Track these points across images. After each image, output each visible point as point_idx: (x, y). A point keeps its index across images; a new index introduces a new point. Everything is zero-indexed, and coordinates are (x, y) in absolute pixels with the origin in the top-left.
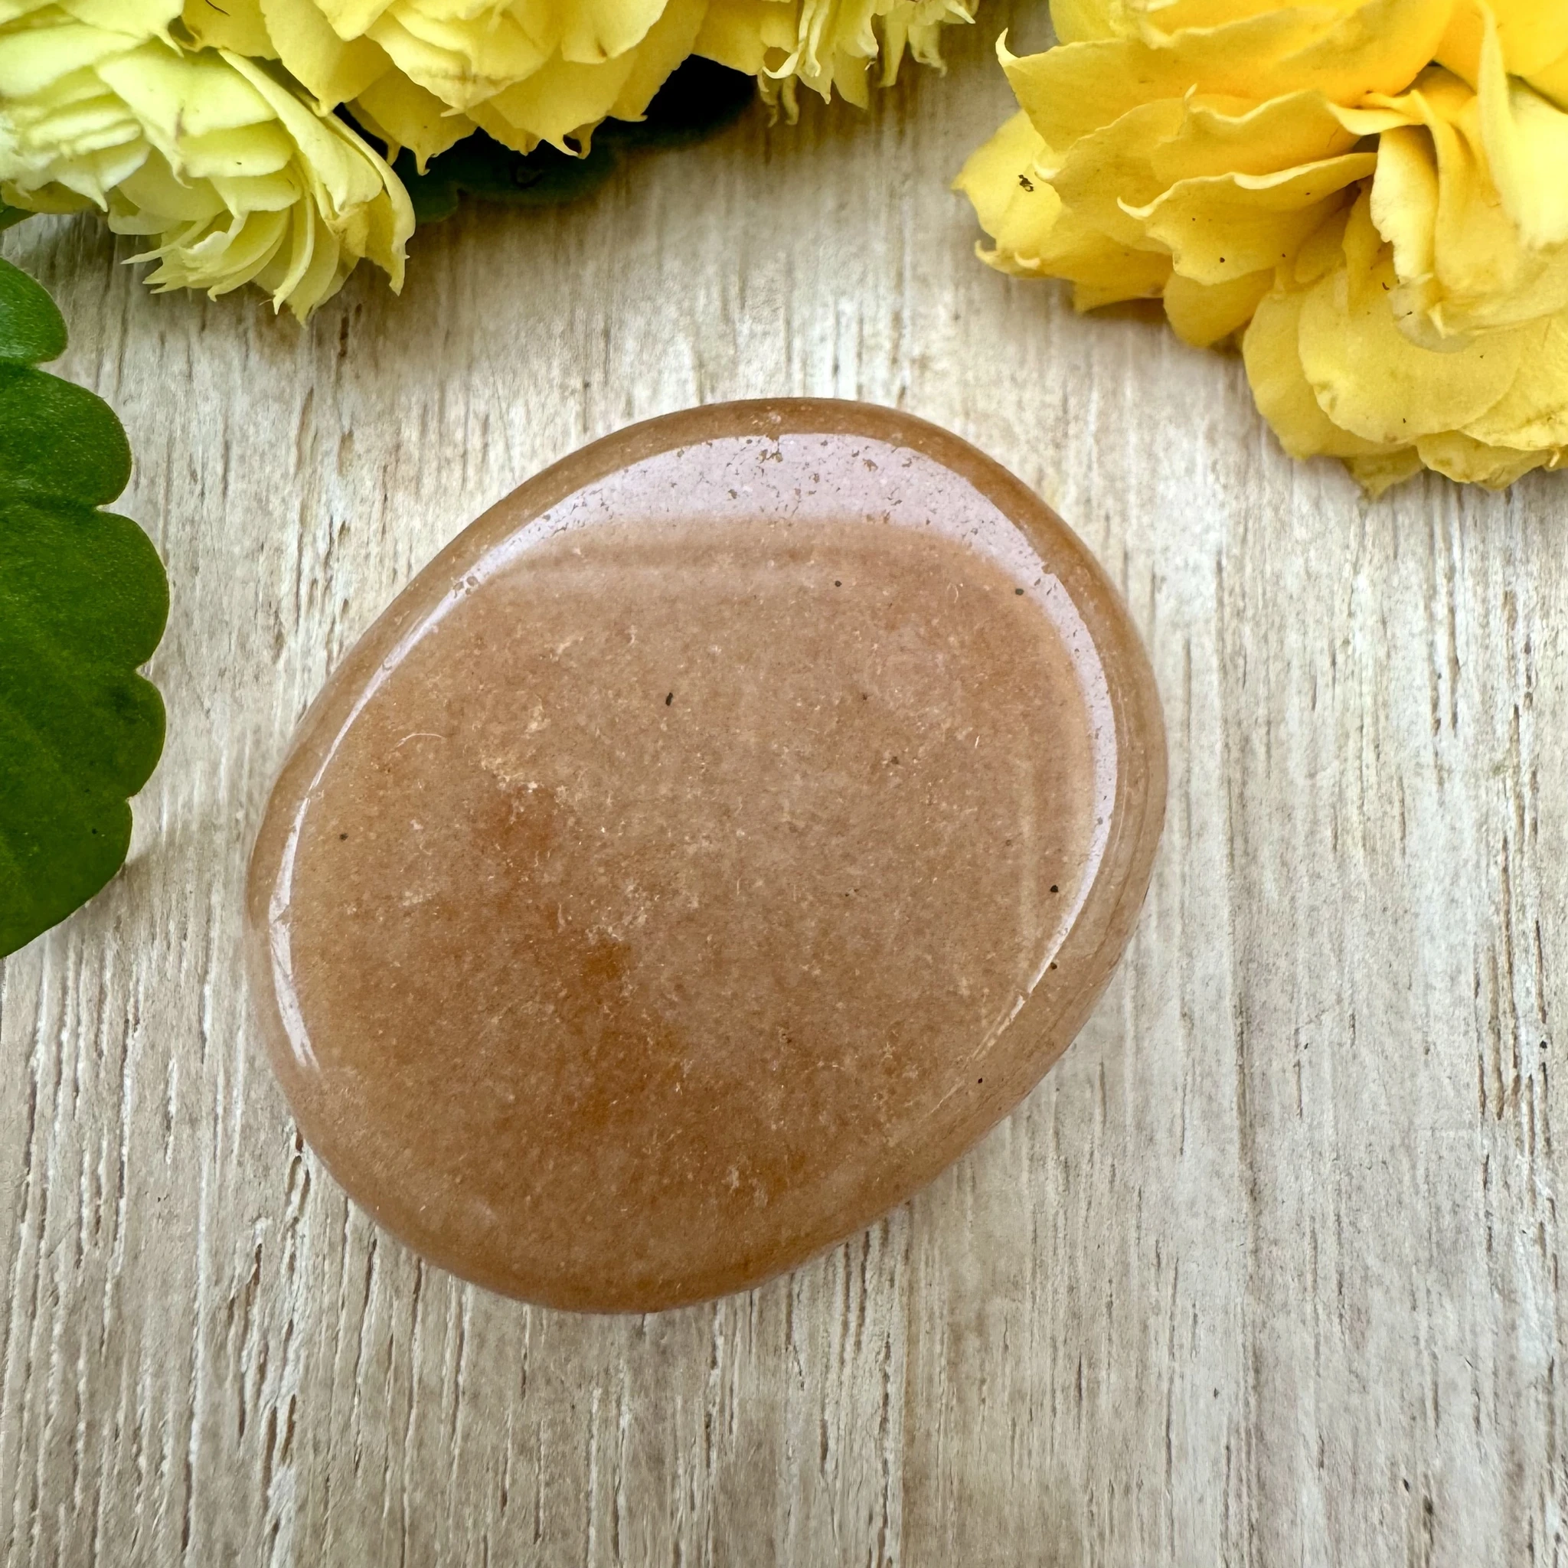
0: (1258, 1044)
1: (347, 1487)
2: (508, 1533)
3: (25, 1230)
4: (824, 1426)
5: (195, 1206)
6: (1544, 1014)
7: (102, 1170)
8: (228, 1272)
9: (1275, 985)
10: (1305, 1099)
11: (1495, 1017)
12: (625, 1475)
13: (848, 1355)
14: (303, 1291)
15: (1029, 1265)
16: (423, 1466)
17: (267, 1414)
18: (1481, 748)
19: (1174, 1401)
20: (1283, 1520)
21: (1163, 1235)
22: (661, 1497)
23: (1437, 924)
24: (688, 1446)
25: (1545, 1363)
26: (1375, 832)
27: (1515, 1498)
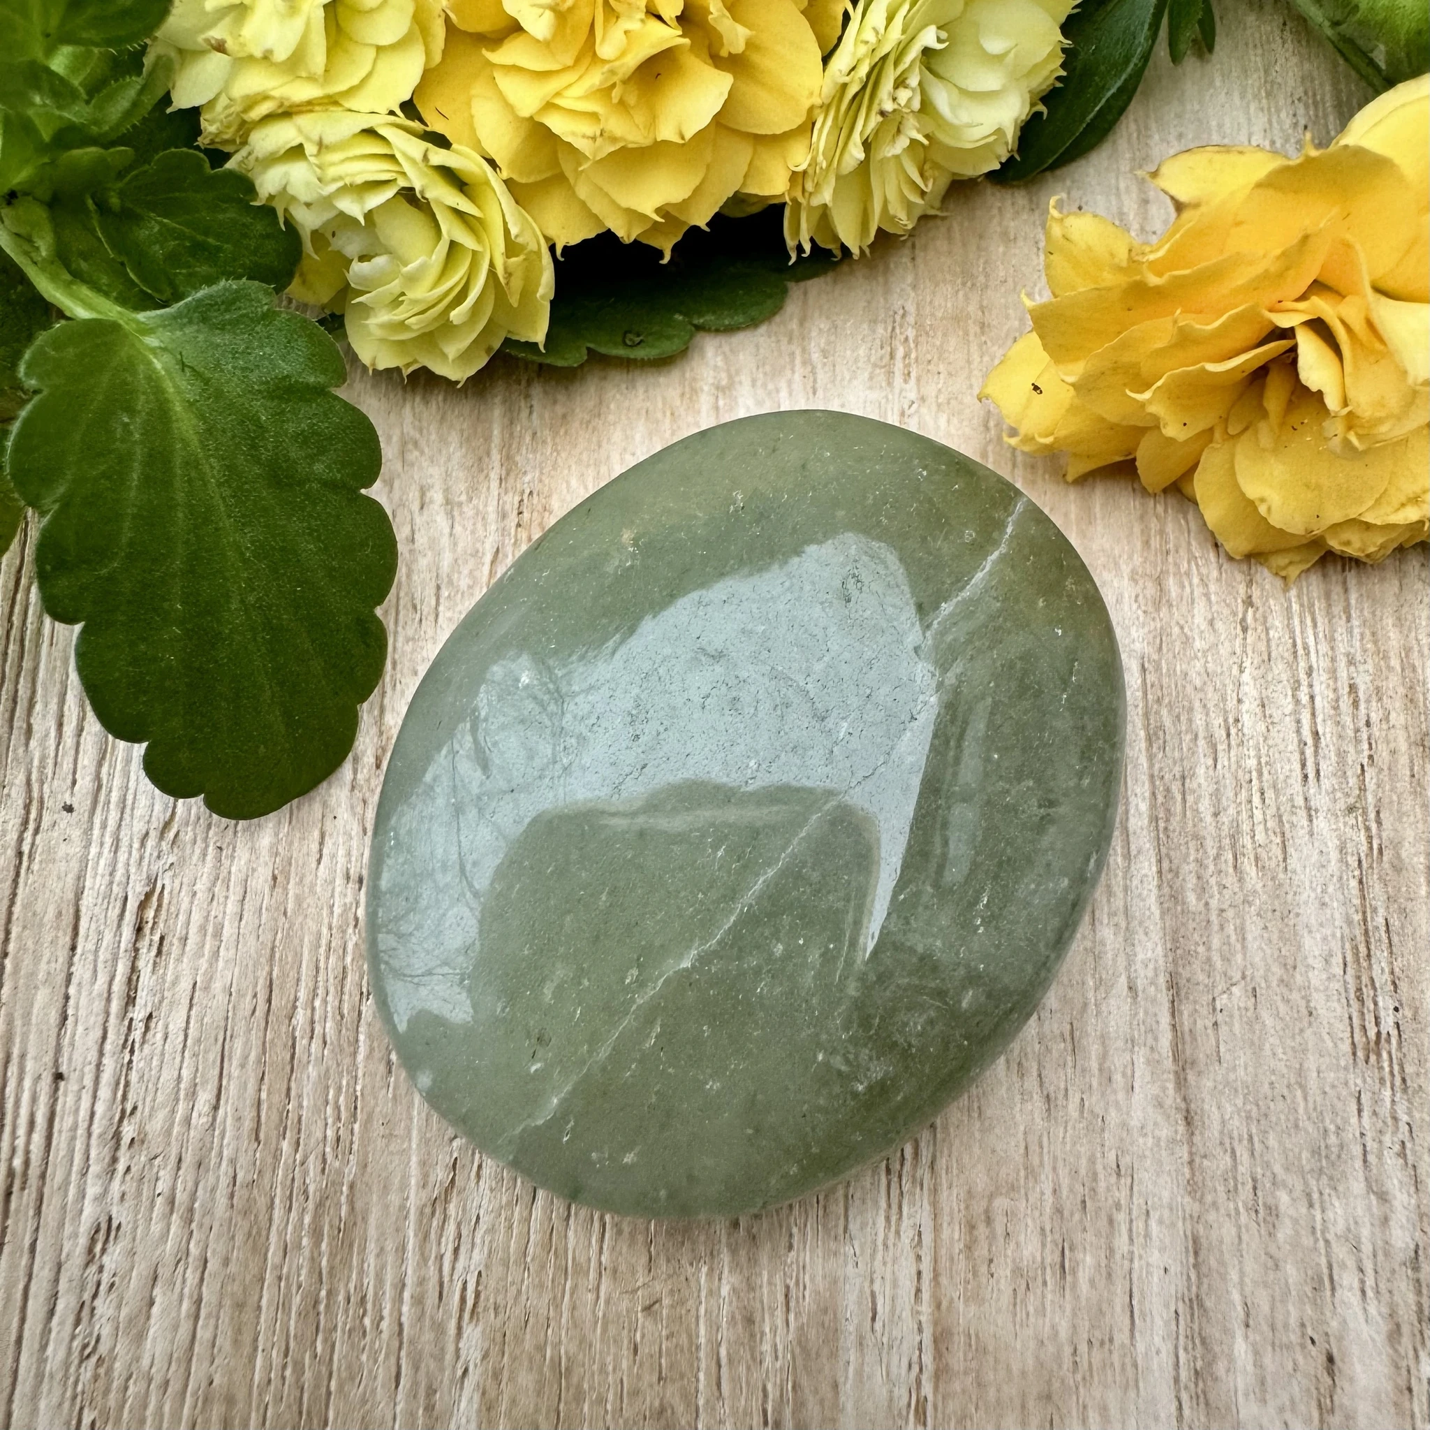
0: (1186, 1009)
1: (518, 1340)
2: (639, 1377)
3: (286, 1146)
4: (873, 1294)
5: (409, 1130)
6: (1395, 986)
7: (342, 1099)
8: (432, 1179)
9: (1197, 966)
10: (1222, 1049)
11: (1359, 990)
12: (725, 1333)
13: (891, 1241)
14: (487, 1192)
15: (1022, 1173)
16: (575, 1323)
17: (460, 1285)
18: (1339, 795)
19: (1135, 1276)
20: (1220, 1368)
21: (1121, 1151)
22: (752, 1350)
23: (1313, 921)
24: (772, 1311)
25: (1412, 1246)
26: (1264, 855)
27: (1396, 1351)
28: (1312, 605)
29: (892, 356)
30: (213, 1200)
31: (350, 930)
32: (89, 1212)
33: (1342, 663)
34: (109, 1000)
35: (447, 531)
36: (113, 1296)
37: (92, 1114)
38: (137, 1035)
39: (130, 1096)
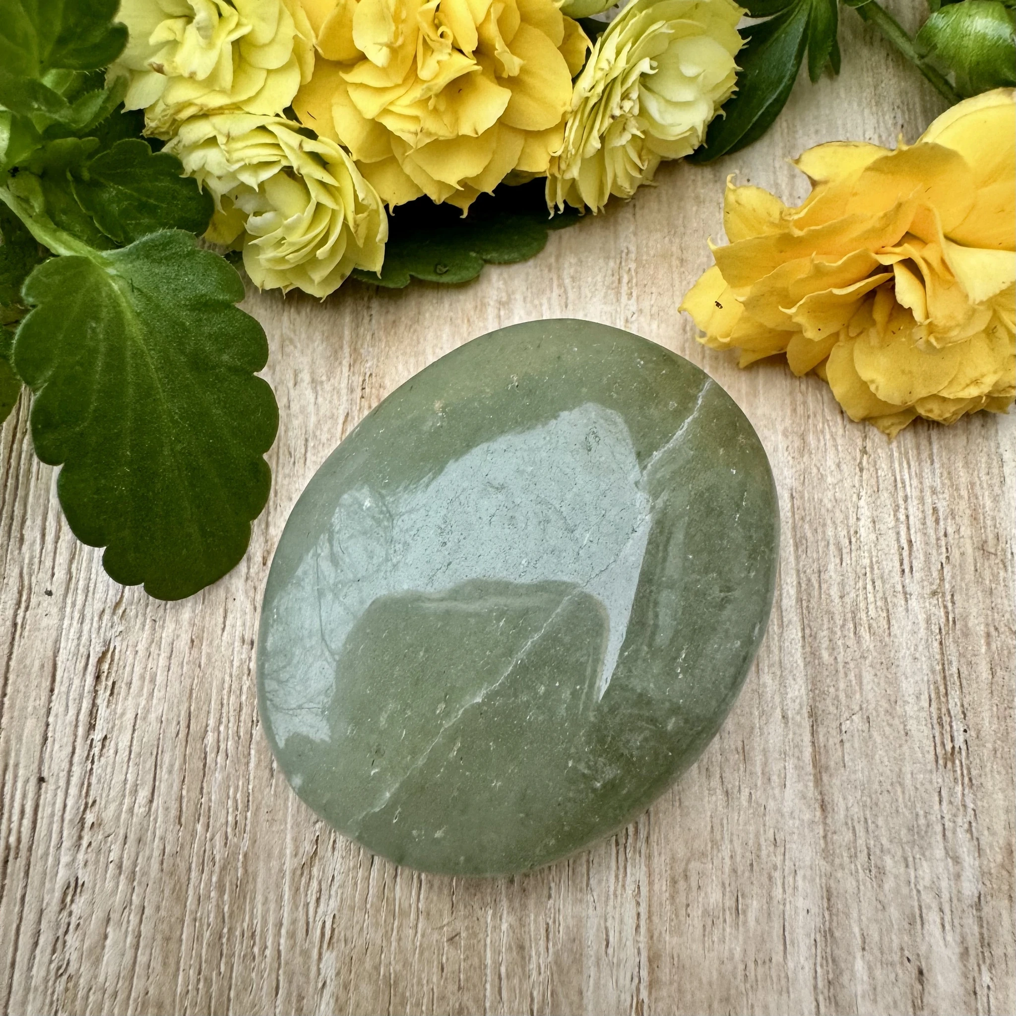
0: (822, 731)
1: (361, 961)
2: (445, 987)
3: (199, 827)
4: (606, 929)
5: (285, 816)
6: (965, 715)
7: (239, 796)
8: (301, 851)
9: (829, 701)
10: (846, 759)
11: (940, 718)
12: (504, 956)
13: (619, 892)
14: (340, 860)
15: (709, 845)
16: (400, 950)
17: (320, 923)
18: (925, 583)
19: (787, 917)
20: (845, 979)
21: (777, 829)
22: (523, 967)
23: (909, 671)
24: (537, 941)
25: (976, 895)
26: (874, 625)
27: (965, 966)
28: (907, 453)
29: (620, 281)
30: (149, 866)
31: (245, 678)
32: (63, 874)
33: (928, 493)
34: (76, 726)
35: (312, 400)
36: (79, 932)
37: (65, 806)
38: (96, 750)
39: (91, 793)
